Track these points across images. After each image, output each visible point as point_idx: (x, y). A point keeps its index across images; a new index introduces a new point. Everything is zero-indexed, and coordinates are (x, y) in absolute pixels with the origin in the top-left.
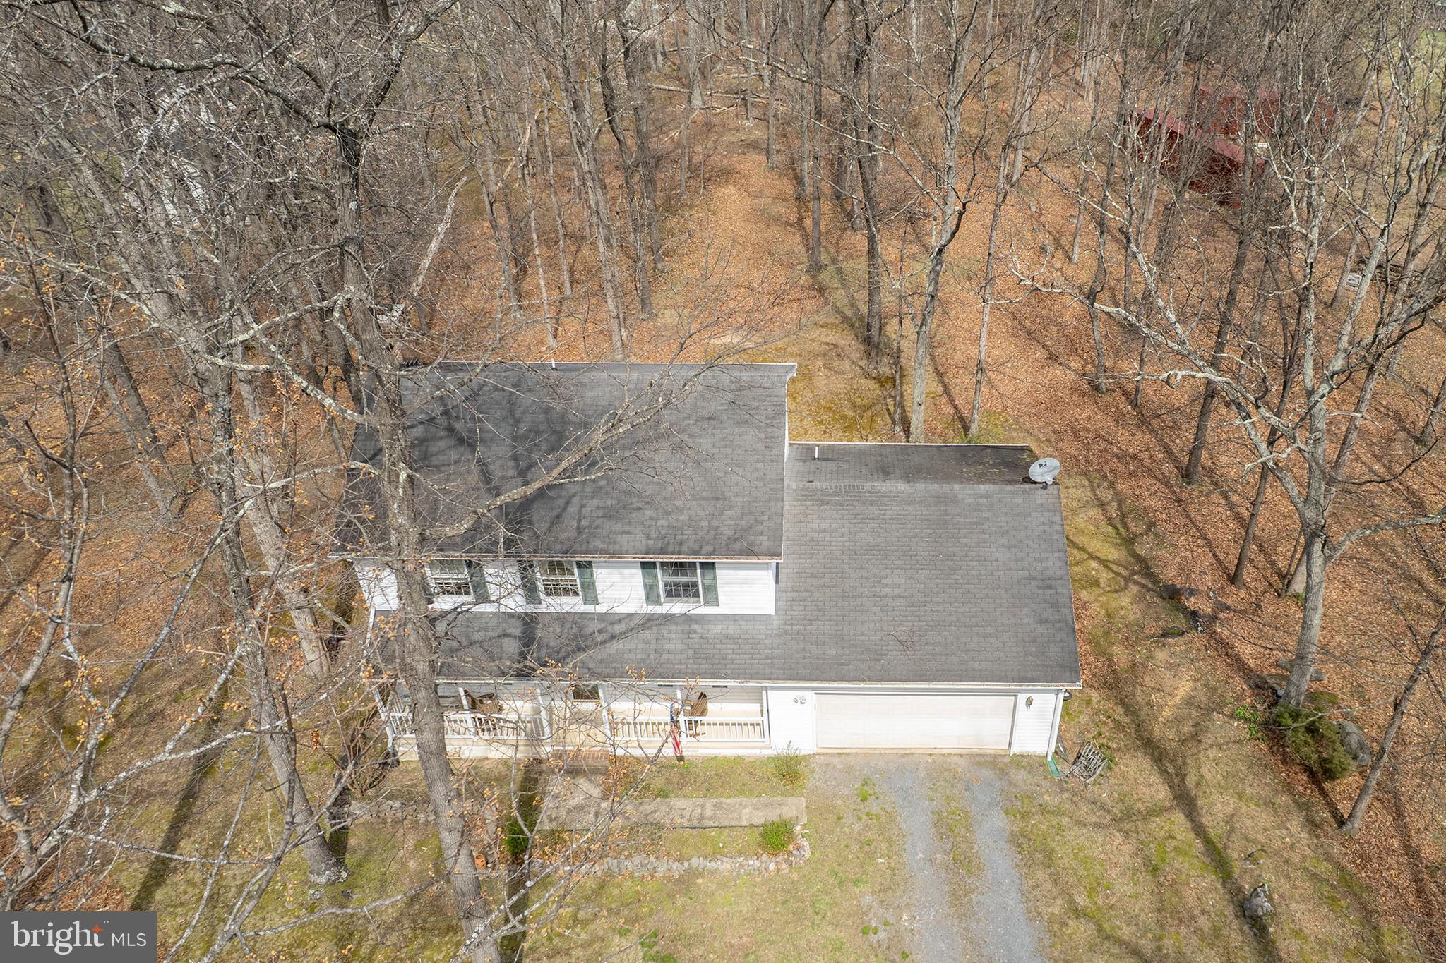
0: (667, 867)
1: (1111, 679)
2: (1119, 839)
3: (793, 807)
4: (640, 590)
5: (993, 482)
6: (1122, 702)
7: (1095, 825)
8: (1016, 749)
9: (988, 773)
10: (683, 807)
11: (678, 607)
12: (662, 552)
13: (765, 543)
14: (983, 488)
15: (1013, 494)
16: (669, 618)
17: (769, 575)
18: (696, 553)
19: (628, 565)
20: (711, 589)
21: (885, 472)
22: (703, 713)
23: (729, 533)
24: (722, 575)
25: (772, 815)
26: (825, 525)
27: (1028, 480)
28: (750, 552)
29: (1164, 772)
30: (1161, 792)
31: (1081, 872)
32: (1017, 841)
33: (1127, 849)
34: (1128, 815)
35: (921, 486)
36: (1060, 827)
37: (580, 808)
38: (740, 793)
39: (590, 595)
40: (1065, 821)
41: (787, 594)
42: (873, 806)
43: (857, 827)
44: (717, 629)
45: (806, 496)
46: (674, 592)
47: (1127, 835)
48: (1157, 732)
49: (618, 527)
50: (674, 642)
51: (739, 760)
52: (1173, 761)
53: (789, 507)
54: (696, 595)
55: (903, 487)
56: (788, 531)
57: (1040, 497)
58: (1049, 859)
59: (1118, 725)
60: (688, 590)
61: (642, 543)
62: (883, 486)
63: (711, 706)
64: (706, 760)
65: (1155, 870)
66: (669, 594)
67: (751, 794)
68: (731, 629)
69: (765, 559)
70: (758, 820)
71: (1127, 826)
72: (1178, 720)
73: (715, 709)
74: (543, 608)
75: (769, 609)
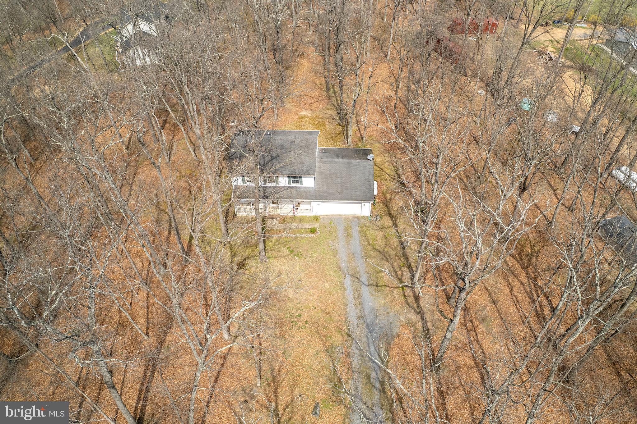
0: (292, 235)
1: (385, 201)
2: (380, 232)
3: (317, 225)
4: (287, 182)
5: (360, 159)
6: (386, 206)
7: (376, 230)
8: (362, 215)
9: (356, 219)
10: (295, 225)
11: (294, 185)
12: (292, 174)
13: (312, 172)
14: (358, 161)
15: (364, 162)
16: (293, 187)
17: (313, 179)
18: (299, 175)
19: (286, 177)
20: (301, 182)
21: (338, 156)
22: (299, 207)
23: (305, 171)
24: (304, 179)
25: (312, 227)
26: (325, 168)
27: (367, 159)
28: (309, 175)
29: (392, 220)
30: (391, 224)
31: (372, 237)
32: (360, 232)
33: (382, 234)
34: (383, 228)
35: (345, 160)
36: (369, 230)
37: (274, 225)
38: (306, 223)
39: (277, 182)
40: (370, 229)
41: (317, 183)
42: (332, 225)
43: (329, 229)
44: (302, 190)
45: (321, 162)
46: (294, 182)
47: (382, 231)
48: (393, 212)
49: (283, 169)
50: (294, 192)
51: (306, 216)
52: (395, 218)
53: (317, 164)
54: (298, 182)
55: (341, 160)
56: (317, 169)
57: (370, 163)
58: (365, 236)
59: (385, 211)
60: (297, 182)
61: (288, 172)
62: (337, 160)
63: (300, 205)
64: (300, 216)
65: (386, 238)
66: (293, 182)
67: (308, 223)
68: (305, 190)
69: (312, 176)
70: (310, 227)
71: (382, 230)
72: (398, 210)
73: (302, 206)
74: (267, 185)
75: (313, 186)
